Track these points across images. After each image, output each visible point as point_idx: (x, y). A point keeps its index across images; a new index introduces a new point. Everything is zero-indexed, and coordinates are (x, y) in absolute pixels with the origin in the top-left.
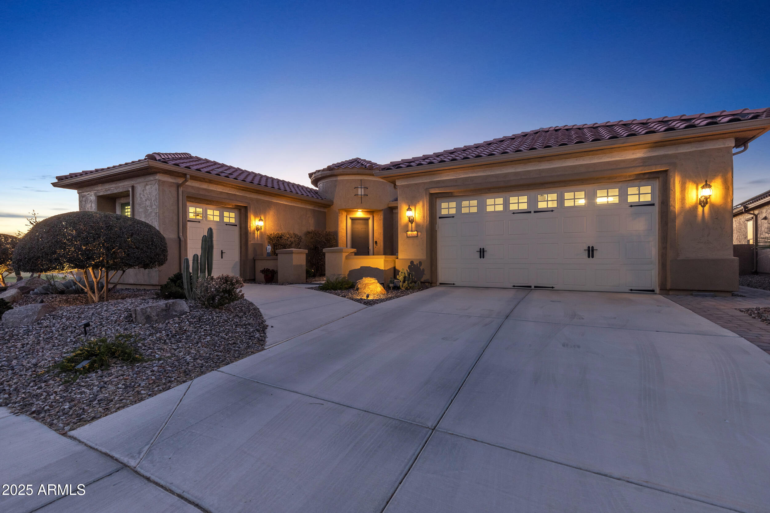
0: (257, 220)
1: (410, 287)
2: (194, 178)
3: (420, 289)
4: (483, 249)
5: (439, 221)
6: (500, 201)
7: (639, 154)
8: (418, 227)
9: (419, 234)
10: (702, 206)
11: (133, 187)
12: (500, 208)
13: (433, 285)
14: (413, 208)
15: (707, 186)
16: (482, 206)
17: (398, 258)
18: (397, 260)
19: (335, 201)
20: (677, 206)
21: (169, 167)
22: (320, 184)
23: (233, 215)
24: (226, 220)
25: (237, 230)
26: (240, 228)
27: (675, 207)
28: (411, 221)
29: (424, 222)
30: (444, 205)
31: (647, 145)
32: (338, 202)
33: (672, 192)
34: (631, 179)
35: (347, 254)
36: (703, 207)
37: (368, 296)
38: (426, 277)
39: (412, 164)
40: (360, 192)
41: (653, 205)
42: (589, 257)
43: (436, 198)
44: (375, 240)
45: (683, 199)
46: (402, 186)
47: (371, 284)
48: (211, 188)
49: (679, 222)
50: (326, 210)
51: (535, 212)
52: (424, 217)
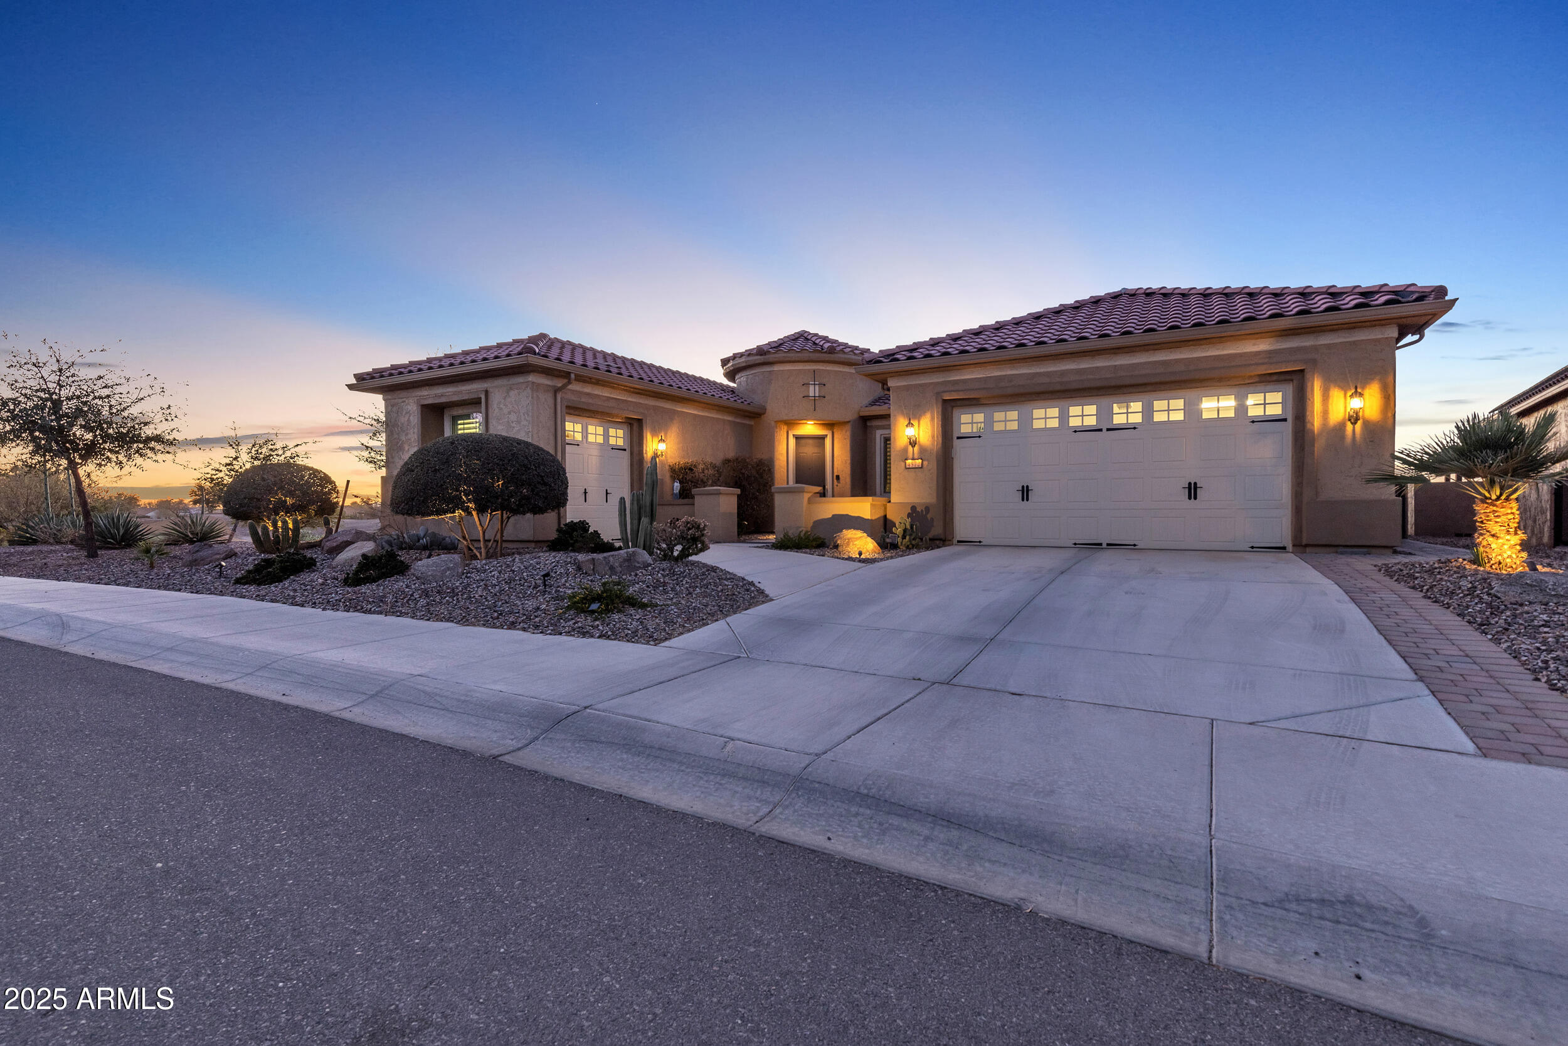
0: (656, 440)
1: (913, 546)
2: (580, 379)
3: (927, 549)
4: (1027, 487)
5: (956, 442)
6: (1054, 412)
7: (1263, 345)
8: (924, 453)
9: (925, 463)
10: (1352, 423)
11: (487, 392)
12: (1054, 423)
13: (947, 543)
14: (915, 423)
15: (1357, 394)
16: (1026, 421)
17: (890, 502)
18: (888, 504)
19: (769, 408)
20: (1316, 422)
21: (550, 363)
22: (741, 378)
23: (620, 433)
24: (612, 441)
25: (626, 455)
26: (632, 454)
27: (1313, 425)
28: (913, 443)
29: (933, 444)
30: (965, 418)
31: (1273, 333)
32: (775, 409)
33: (1309, 403)
34: (1252, 381)
35: (810, 495)
36: (1354, 423)
37: (860, 554)
38: (937, 530)
39: (915, 354)
40: (813, 391)
41: (1285, 420)
42: (1190, 498)
43: (953, 407)
44: (835, 474)
45: (1325, 412)
46: (898, 388)
47: (857, 539)
48: (596, 392)
49: (1319, 446)
50: (752, 423)
51: (1108, 430)
52: (933, 437)
